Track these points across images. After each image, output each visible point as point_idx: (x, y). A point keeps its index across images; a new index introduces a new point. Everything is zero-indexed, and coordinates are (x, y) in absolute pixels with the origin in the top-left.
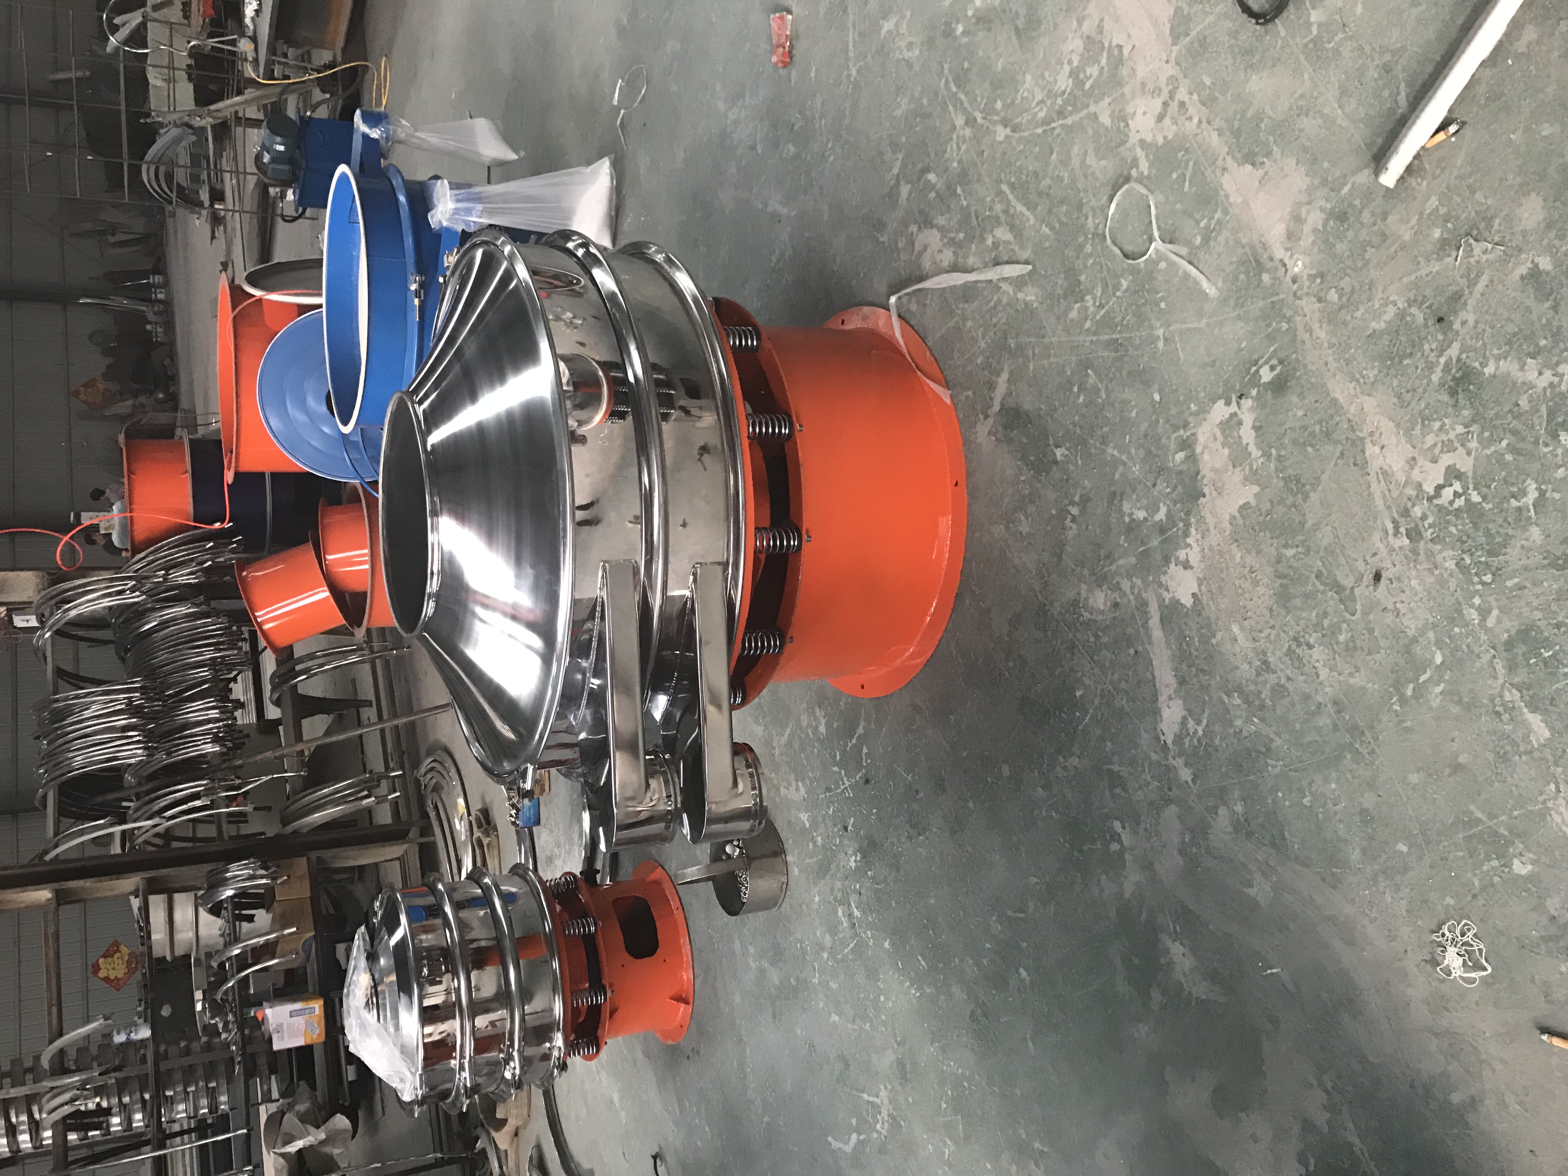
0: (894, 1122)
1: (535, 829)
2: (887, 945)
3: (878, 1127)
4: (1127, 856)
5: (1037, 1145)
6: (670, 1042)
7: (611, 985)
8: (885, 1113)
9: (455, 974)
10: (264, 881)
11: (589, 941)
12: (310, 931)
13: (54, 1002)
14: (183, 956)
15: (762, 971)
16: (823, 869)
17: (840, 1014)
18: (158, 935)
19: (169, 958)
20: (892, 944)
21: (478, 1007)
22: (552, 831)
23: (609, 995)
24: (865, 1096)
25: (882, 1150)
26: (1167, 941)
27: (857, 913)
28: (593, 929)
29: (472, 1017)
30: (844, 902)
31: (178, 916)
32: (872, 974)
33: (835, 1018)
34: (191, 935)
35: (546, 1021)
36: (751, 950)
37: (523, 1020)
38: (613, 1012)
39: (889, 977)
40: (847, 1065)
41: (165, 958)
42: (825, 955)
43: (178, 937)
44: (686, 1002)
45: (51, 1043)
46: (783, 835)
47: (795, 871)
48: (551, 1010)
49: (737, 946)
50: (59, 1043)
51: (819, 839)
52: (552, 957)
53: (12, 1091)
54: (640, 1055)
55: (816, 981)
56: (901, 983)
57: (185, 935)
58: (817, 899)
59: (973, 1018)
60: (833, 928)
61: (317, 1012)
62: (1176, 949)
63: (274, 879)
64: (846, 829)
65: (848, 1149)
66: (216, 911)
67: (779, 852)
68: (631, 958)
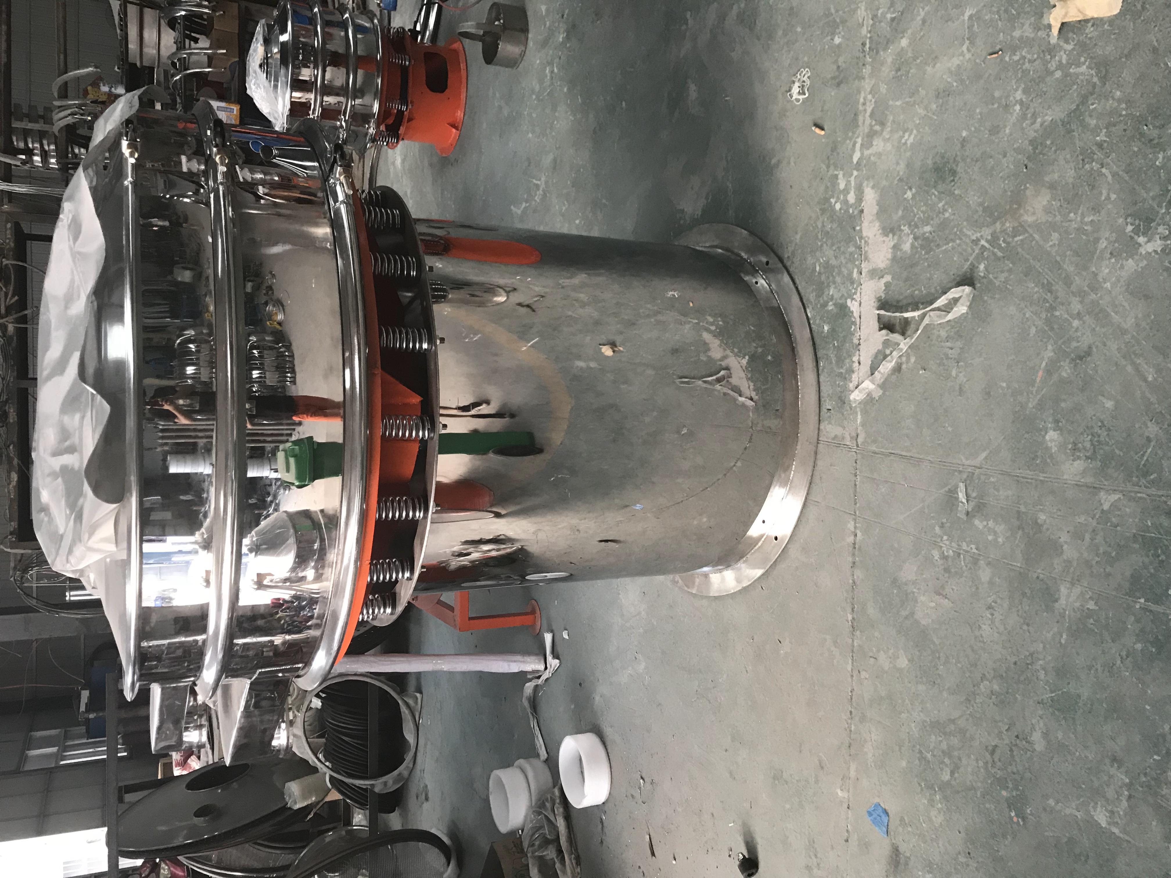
0: (545, 195)
1: (392, 13)
2: (565, 90)
3: (536, 198)
4: (688, 34)
5: (604, 201)
6: (444, 155)
7: (412, 102)
8: (541, 189)
9: (316, 67)
10: (207, 11)
11: (404, 70)
12: (235, 57)
13: (62, 49)
14: (149, 67)
15: (500, 108)
16: (545, 43)
17: (533, 132)
18: (133, 46)
19: (138, 64)
20: (569, 89)
21: (327, 90)
22: (402, 15)
23: (410, 107)
24: (534, 181)
25: (535, 211)
26: (689, 81)
27: (556, 70)
28: (407, 63)
29: (322, 96)
30: (550, 63)
31: (146, 35)
32: (554, 109)
33: (530, 135)
34: (155, 52)
35: (368, 112)
36: (497, 95)
37: (352, 106)
38: (410, 120)
39: (562, 111)
40: (530, 163)
41: (136, 64)
42: (534, 97)
43: (146, 50)
44: (456, 128)
45: (59, 76)
46: (530, 19)
47: (531, 44)
48: (372, 107)
49: (490, 93)
50: (65, 77)
51: (548, 23)
52: (378, 76)
53: (30, 124)
54: (426, 163)
55: (526, 113)
56: (567, 112)
57: (150, 51)
58: (538, 62)
59: (594, 132)
60: (541, 81)
61: (235, 112)
62: (693, 88)
63: (214, 10)
64: (563, 16)
65: (519, 212)
66: (172, 24)
67: (525, 30)
68: (428, 90)
